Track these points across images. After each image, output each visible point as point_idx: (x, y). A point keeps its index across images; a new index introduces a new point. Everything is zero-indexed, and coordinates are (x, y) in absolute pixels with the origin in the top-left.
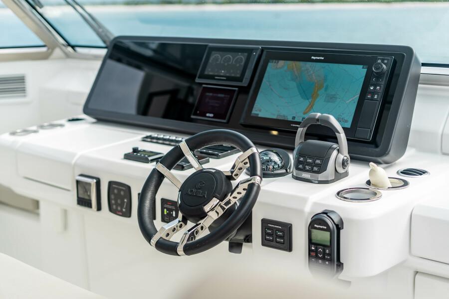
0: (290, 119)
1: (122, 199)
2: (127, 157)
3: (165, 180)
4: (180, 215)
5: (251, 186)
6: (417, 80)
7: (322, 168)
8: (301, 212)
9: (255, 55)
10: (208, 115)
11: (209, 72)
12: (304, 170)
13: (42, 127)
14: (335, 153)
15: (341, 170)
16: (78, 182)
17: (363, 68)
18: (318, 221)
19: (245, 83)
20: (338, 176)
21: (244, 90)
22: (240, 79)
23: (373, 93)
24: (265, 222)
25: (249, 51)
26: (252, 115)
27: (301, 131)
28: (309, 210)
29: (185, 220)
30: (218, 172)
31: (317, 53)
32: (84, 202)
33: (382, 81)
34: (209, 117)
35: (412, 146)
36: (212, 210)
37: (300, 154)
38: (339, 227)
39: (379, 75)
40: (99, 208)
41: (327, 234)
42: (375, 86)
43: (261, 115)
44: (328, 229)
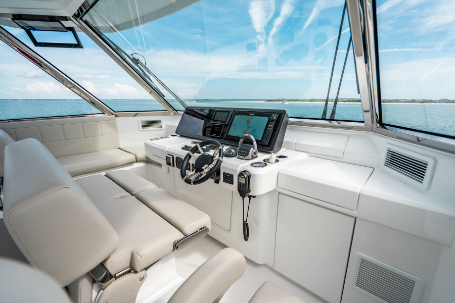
0: (238, 136)
1: (180, 163)
2: (183, 148)
3: (192, 158)
4: (195, 170)
5: (218, 160)
6: (287, 123)
7: (247, 154)
8: (236, 171)
9: (231, 113)
11: (215, 119)
12: (240, 155)
13: (161, 138)
14: (252, 149)
15: (254, 155)
16: (167, 157)
17: (267, 118)
18: (241, 174)
19: (226, 123)
20: (253, 158)
21: (226, 126)
22: (225, 122)
23: (270, 127)
24: (224, 174)
25: (229, 112)
26: (228, 134)
27: (241, 141)
28: (239, 170)
29: (196, 172)
30: (209, 155)
31: (252, 112)
32: (169, 164)
33: (273, 123)
35: (284, 147)
36: (206, 168)
37: (240, 149)
38: (249, 177)
39: (273, 121)
40: (174, 166)
41: (244, 179)
42: (271, 125)
43: (231, 135)
44: (244, 177)
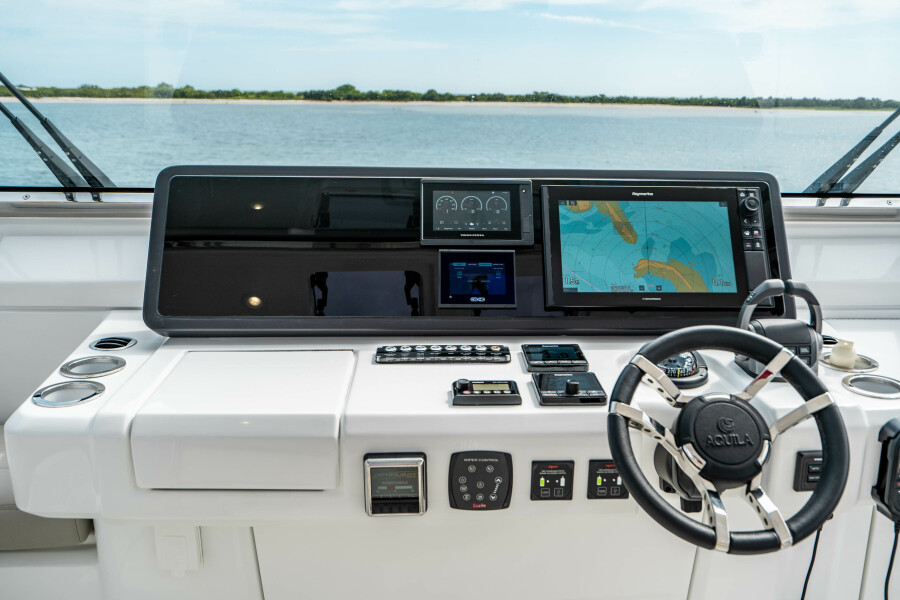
0: (637, 290)
9: (526, 193)
10: (473, 299)
17: (721, 205)
19: (527, 240)
22: (514, 235)
23: (752, 240)
24: (807, 457)
25: (512, 188)
26: (565, 291)
28: (868, 423)
31: (639, 187)
33: (758, 222)
34: (478, 303)
39: (752, 215)
42: (751, 230)
